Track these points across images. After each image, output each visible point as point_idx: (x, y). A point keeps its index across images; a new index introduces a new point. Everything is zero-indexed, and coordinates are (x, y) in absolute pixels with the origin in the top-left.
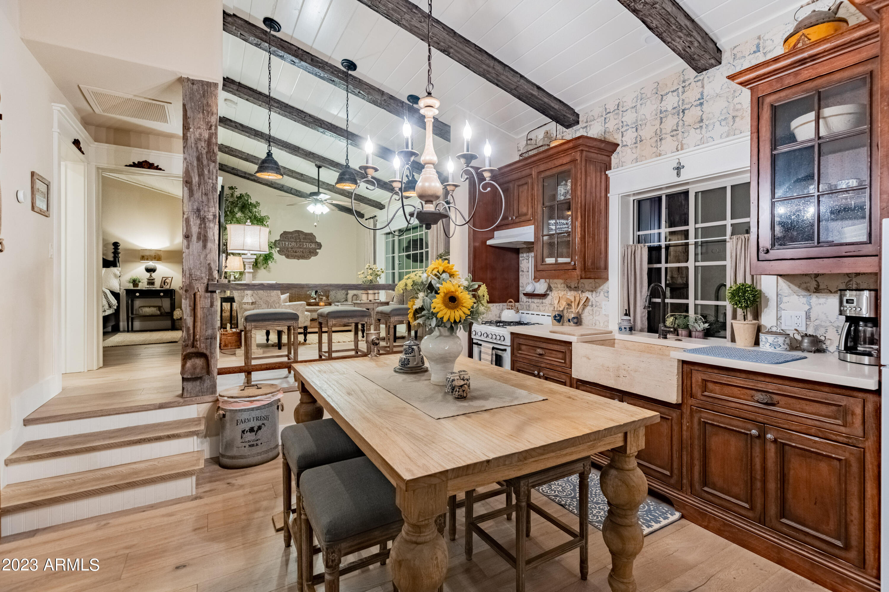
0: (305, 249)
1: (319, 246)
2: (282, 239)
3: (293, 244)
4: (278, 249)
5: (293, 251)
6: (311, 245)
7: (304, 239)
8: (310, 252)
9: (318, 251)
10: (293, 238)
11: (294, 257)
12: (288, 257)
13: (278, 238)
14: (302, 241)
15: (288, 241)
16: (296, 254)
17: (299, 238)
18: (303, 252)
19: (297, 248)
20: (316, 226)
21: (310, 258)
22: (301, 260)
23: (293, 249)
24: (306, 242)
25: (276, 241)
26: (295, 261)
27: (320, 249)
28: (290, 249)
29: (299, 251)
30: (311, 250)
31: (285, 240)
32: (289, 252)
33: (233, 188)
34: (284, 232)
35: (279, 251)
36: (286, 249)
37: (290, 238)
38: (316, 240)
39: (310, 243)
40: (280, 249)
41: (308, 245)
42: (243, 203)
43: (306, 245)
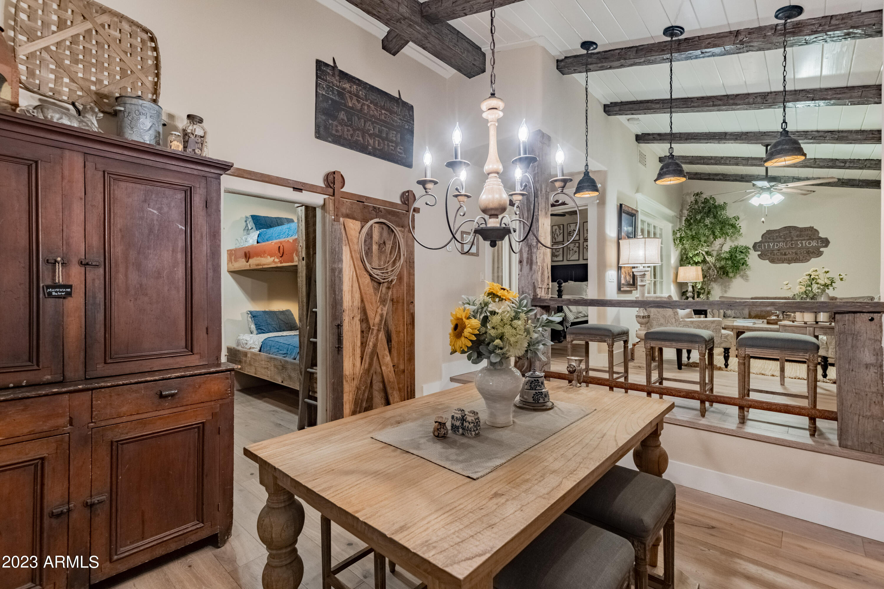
0: (800, 248)
1: (825, 242)
2: (764, 241)
3: (781, 244)
4: (759, 253)
5: (781, 253)
6: (810, 243)
7: (799, 236)
9: (821, 249)
10: (780, 237)
11: (782, 261)
12: (772, 261)
13: (759, 239)
14: (795, 238)
15: (774, 242)
16: (786, 257)
17: (790, 236)
18: (796, 254)
19: (787, 249)
20: (763, 222)
21: (809, 260)
22: (793, 265)
23: (782, 251)
24: (802, 240)
25: (755, 244)
26: (785, 265)
27: (826, 246)
28: (775, 252)
29: (791, 253)
30: (810, 250)
31: (769, 240)
32: (774, 255)
33: (697, 194)
34: (767, 231)
35: (759, 255)
36: (770, 252)
37: (775, 238)
38: (820, 235)
39: (808, 240)
40: (762, 252)
41: (805, 243)
42: (709, 208)
43: (802, 243)
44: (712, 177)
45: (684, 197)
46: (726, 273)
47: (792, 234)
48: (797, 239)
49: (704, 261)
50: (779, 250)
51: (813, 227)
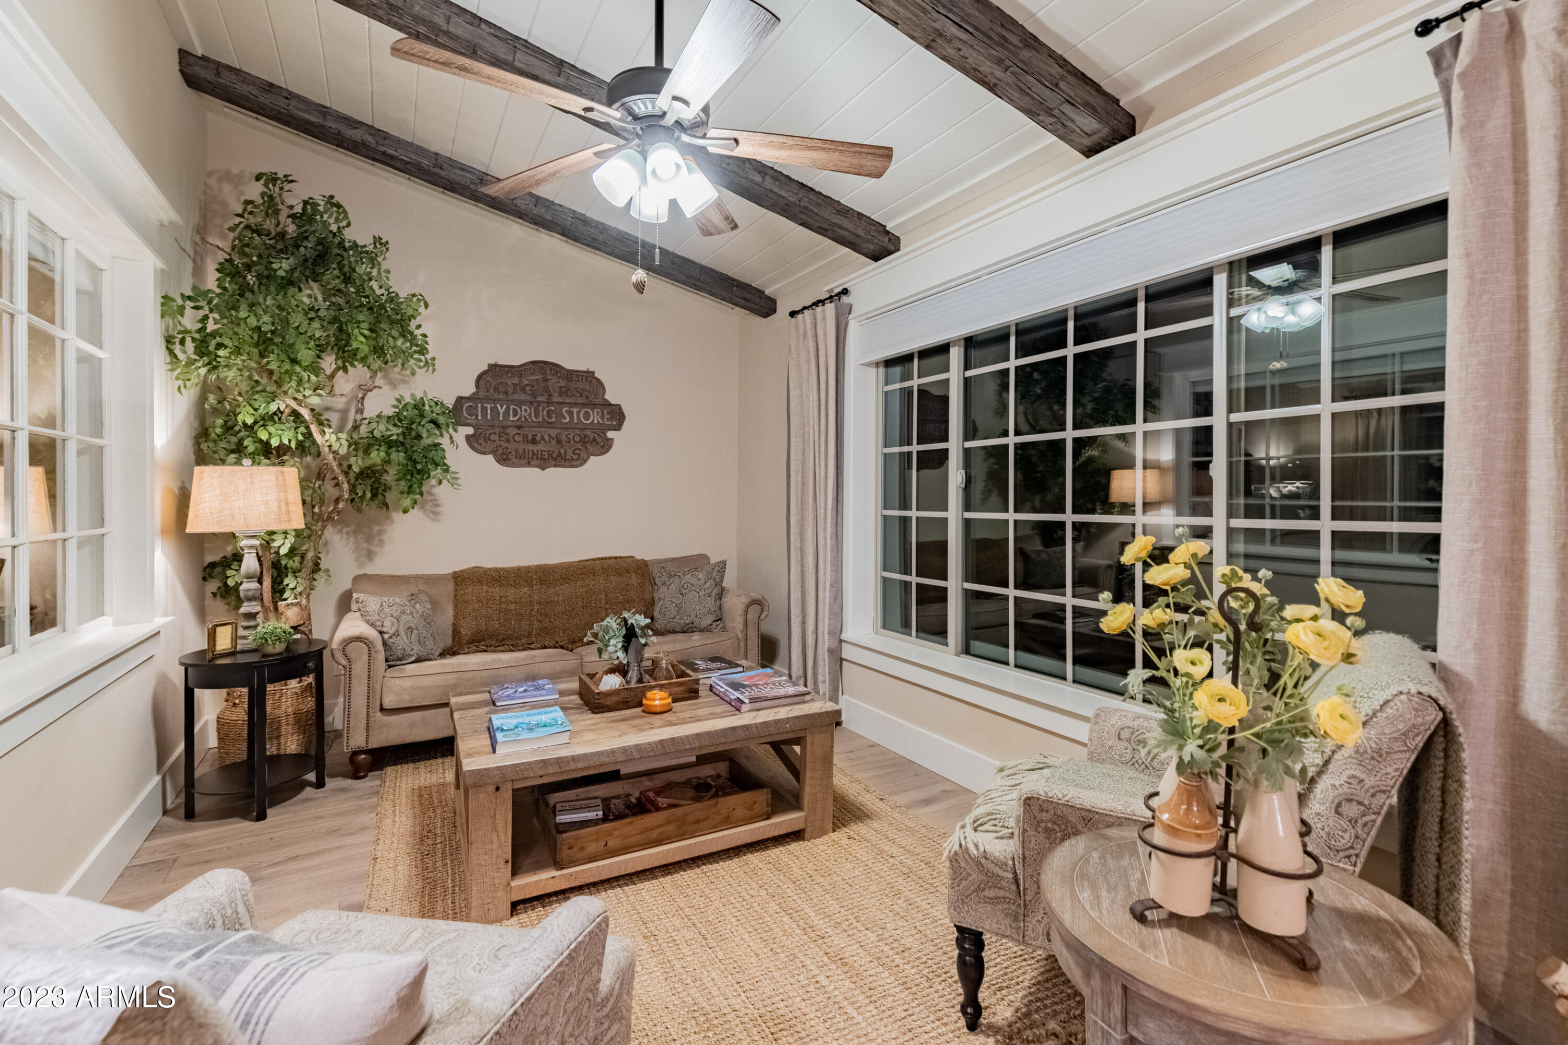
0: (566, 428)
1: (617, 416)
2: (482, 394)
3: (525, 411)
4: (470, 431)
5: (525, 437)
6: (587, 416)
7: (564, 392)
8: (584, 440)
9: (610, 434)
10: (523, 389)
11: (526, 460)
12: (504, 459)
13: (468, 389)
14: (557, 399)
15: (509, 402)
16: (535, 448)
17: (546, 389)
18: (559, 442)
19: (539, 425)
21: (585, 461)
22: (551, 471)
23: (525, 431)
24: (571, 405)
25: (460, 400)
26: (532, 472)
27: (618, 427)
28: (512, 431)
29: (547, 438)
30: (588, 432)
31: (496, 396)
32: (508, 441)
33: (272, 179)
34: (490, 366)
35: (468, 438)
36: (497, 430)
37: (510, 390)
38: (606, 397)
39: (584, 405)
40: (476, 429)
41: (578, 413)
42: (320, 242)
43: (570, 413)
44: (331, 124)
45: (212, 182)
46: (378, 491)
47: (550, 384)
48: (560, 399)
49: (306, 447)
50: (519, 427)
51: (593, 373)
